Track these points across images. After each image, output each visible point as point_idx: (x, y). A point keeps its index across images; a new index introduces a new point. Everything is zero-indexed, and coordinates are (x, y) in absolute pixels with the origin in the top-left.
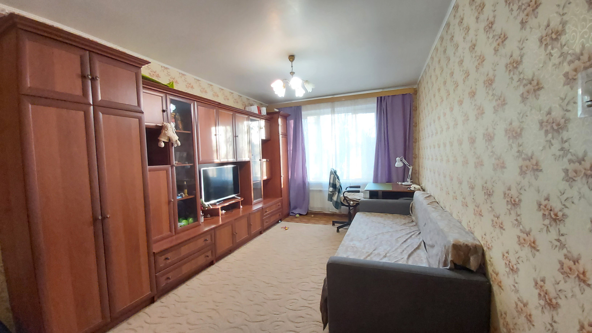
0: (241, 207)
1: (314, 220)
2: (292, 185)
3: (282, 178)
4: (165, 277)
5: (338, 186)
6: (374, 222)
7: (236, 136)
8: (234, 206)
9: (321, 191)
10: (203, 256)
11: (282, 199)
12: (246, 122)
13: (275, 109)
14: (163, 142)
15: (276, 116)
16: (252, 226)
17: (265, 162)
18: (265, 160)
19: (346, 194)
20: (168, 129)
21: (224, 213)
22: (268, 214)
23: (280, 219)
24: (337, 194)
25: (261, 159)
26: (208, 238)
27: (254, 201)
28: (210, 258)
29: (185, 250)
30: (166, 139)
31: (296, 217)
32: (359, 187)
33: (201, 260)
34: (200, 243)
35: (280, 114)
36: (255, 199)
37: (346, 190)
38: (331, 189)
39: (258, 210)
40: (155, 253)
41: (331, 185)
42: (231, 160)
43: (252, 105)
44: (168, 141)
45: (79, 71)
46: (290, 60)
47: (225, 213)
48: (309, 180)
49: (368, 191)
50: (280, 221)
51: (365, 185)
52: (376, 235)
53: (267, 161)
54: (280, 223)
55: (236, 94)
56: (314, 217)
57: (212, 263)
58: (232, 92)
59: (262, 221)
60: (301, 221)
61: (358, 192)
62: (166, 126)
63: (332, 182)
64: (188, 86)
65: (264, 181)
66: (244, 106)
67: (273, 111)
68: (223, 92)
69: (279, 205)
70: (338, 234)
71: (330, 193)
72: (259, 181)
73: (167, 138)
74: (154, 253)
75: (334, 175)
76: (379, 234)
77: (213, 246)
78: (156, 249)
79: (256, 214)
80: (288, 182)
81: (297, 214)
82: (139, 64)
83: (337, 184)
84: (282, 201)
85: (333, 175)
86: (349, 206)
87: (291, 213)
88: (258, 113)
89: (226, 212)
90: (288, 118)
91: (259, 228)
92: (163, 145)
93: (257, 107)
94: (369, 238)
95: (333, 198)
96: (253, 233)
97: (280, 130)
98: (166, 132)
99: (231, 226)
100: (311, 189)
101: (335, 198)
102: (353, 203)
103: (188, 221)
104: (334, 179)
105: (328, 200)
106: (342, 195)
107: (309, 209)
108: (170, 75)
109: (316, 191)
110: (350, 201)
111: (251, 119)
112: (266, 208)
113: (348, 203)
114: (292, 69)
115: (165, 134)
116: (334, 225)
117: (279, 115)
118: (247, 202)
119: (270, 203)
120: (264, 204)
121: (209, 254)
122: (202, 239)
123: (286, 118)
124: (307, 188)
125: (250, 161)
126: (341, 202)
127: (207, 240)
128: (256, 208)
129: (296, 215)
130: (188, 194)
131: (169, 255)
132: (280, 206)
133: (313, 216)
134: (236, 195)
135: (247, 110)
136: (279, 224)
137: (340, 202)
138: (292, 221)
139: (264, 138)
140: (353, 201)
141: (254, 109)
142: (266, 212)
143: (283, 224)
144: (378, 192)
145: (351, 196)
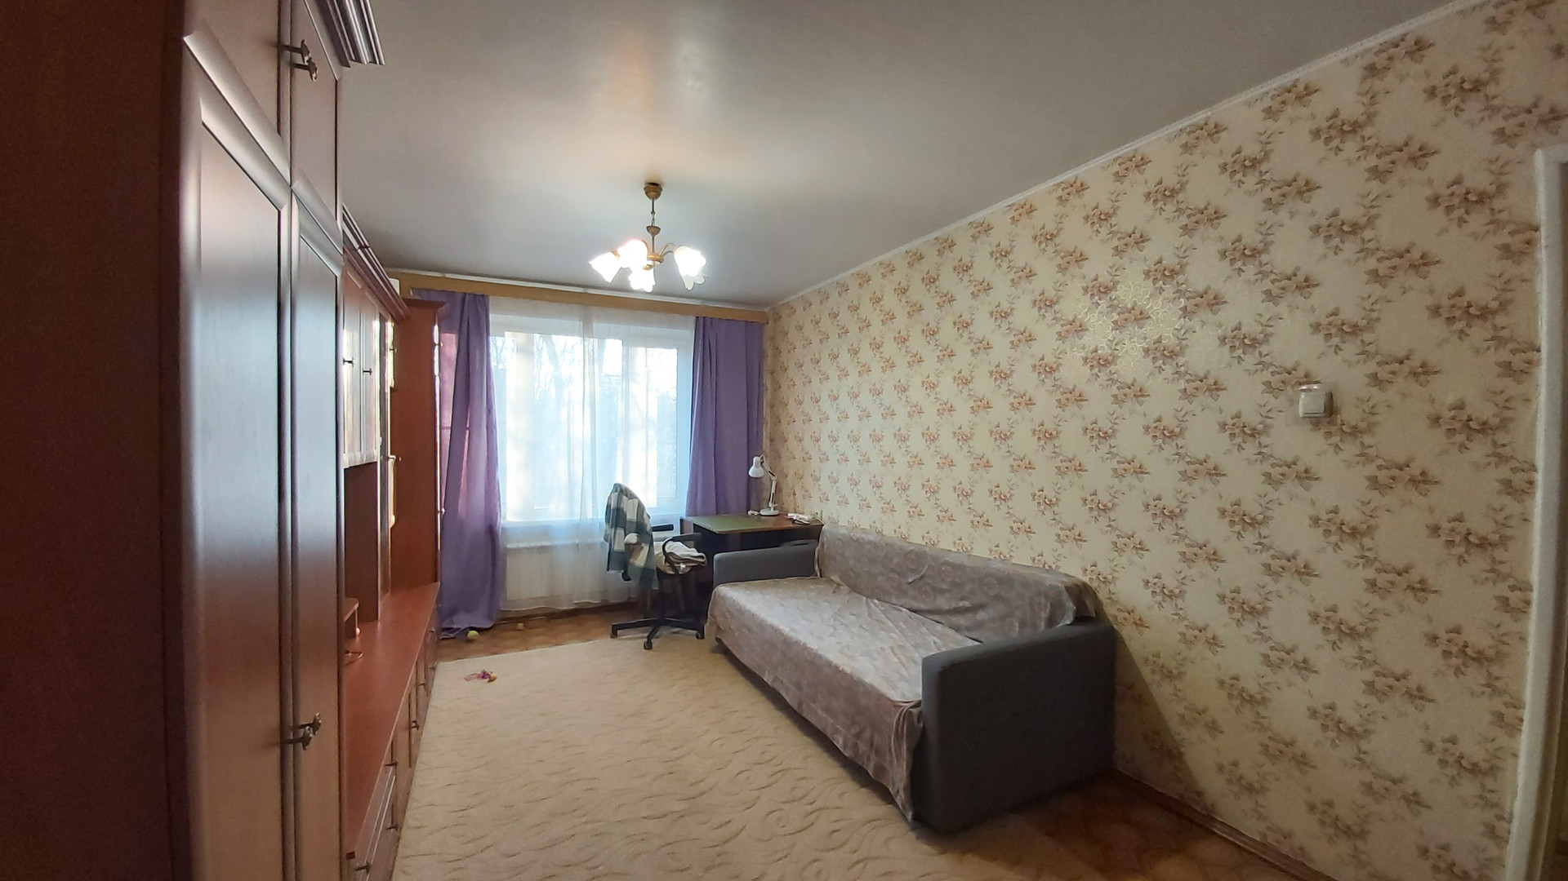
12: (376, 321)
15: (419, 313)
19: (670, 548)
24: (646, 548)
25: (389, 455)
27: (381, 605)
31: (470, 641)
32: (670, 527)
35: (438, 310)
38: (633, 537)
41: (634, 527)
46: (647, 193)
48: (505, 518)
56: (525, 628)
63: (633, 517)
81: (470, 630)
86: (677, 574)
100: (509, 546)
104: (640, 511)
109: (530, 549)
110: (679, 563)
113: (674, 568)
117: (435, 316)
118: (369, 613)
129: (467, 633)
133: (520, 625)
140: (685, 563)
144: (729, 534)
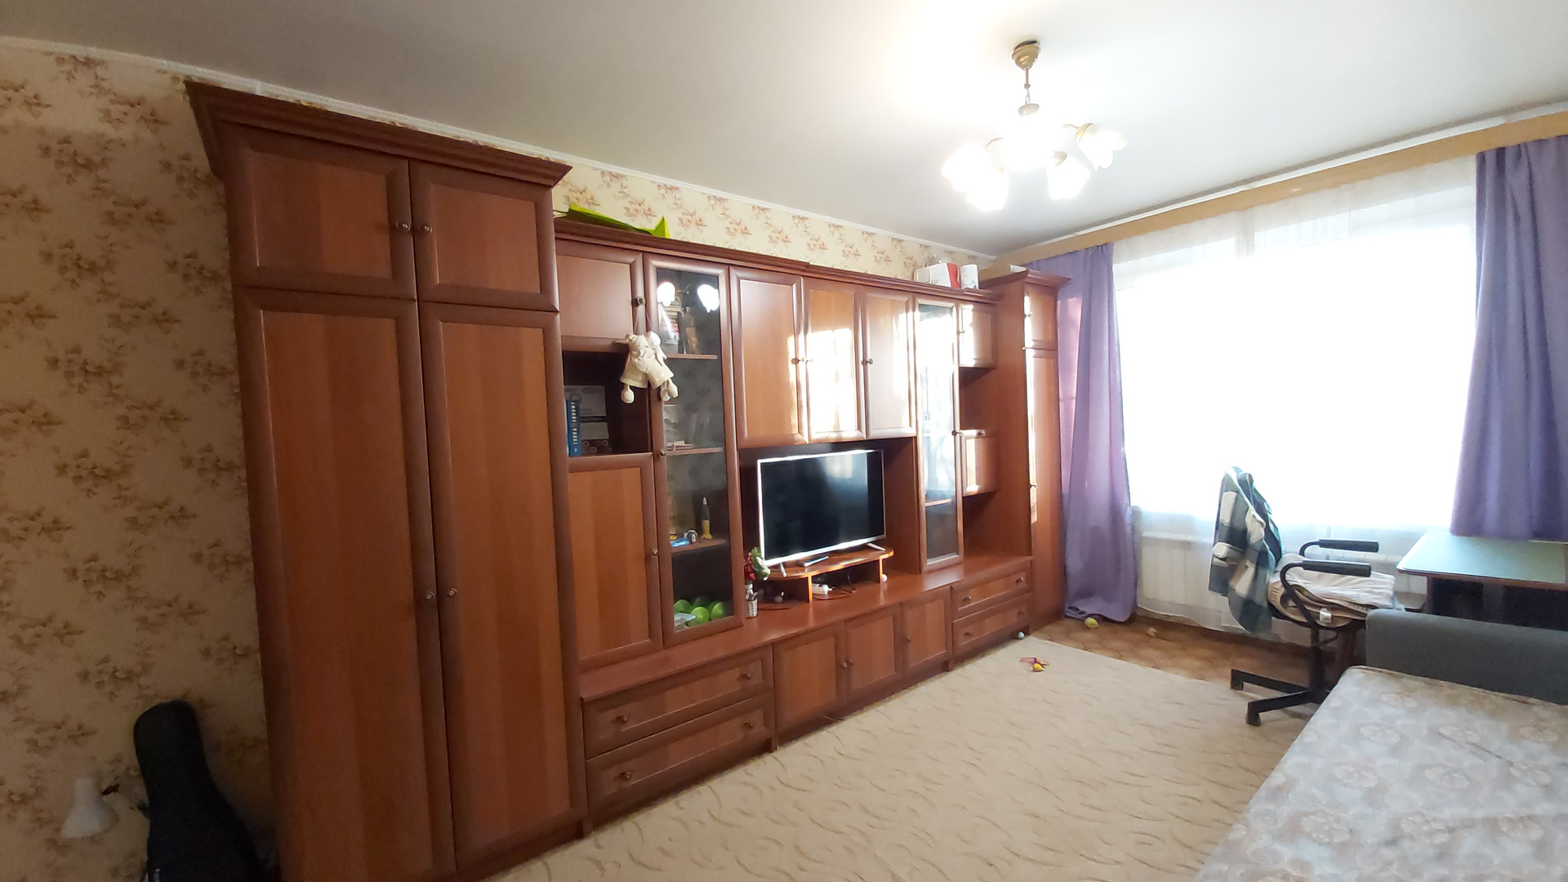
0: (884, 577)
1: (1158, 648)
2: (1072, 520)
3: (1033, 492)
4: (614, 772)
5: (1256, 533)
6: (1443, 736)
7: (865, 362)
8: (863, 574)
9: (1187, 545)
10: (737, 722)
11: (1031, 562)
12: (904, 314)
13: (1012, 267)
14: (632, 388)
15: (1014, 287)
16: (910, 645)
17: (973, 441)
18: (973, 432)
19: (1296, 577)
20: (639, 352)
21: (826, 593)
22: (975, 608)
23: (1024, 625)
24: (1251, 570)
25: (958, 429)
26: (755, 669)
27: (931, 563)
28: (759, 731)
29: (676, 702)
30: (640, 381)
31: (1087, 628)
32: (1372, 547)
33: (730, 735)
34: (728, 683)
35: (1027, 280)
36: (931, 556)
37: (1302, 553)
38: (1222, 549)
39: (936, 594)
40: (585, 701)
41: (1224, 533)
42: (850, 433)
43: (932, 261)
44: (646, 387)
45: (383, 217)
46: (1018, 63)
47: (829, 592)
49: (1425, 579)
50: (1022, 634)
51: (1407, 541)
52: (1451, 830)
53: (979, 434)
54: (1021, 639)
55: (883, 235)
56: (1158, 636)
57: (765, 747)
58: (871, 230)
59: (951, 631)
60: (1101, 646)
61: (1364, 571)
62: (634, 343)
63: (1226, 519)
64: (732, 231)
65: (967, 499)
66: (911, 269)
67: (1007, 273)
68: (841, 235)
69: (1017, 581)
70: (1249, 731)
71: (1216, 560)
72: (948, 501)
73: (640, 378)
74: (582, 699)
75: (1238, 492)
76: (1469, 824)
77: (770, 696)
78: (590, 687)
79: (927, 605)
80: (1059, 505)
81: (1091, 616)
82: (546, 177)
83: (1249, 529)
84: (1031, 571)
85: (1235, 494)
86: (1312, 623)
87: (1070, 608)
88: (950, 286)
89: (831, 590)
90: (1060, 293)
91: (937, 653)
92: (629, 396)
93: (948, 264)
94: (1406, 844)
95: (1232, 583)
96: (911, 665)
97: (1031, 333)
98: (637, 361)
99: (832, 641)
100: (1147, 534)
101: (1242, 585)
102: (1333, 617)
103: (710, 611)
104: (1238, 511)
105: (1210, 588)
106: (1277, 578)
107: (1139, 606)
108: (681, 207)
109: (1169, 542)
110: (1321, 607)
111: (920, 305)
112: (968, 588)
113: (1306, 613)
114: (1028, 96)
115: (635, 367)
116: (1242, 689)
117: (1023, 288)
118: (906, 564)
119: (982, 575)
120: (967, 571)
121: (757, 717)
122: (736, 673)
123: (1051, 291)
124: (1128, 529)
125: (916, 437)
126: (1271, 606)
127: (748, 678)
128: (934, 583)
129: (1086, 617)
130: (711, 533)
131: (626, 709)
132: (1023, 585)
133: (1152, 630)
134: (872, 539)
135: (917, 281)
136: (1021, 642)
137: (1265, 605)
138: (1070, 638)
139: (970, 361)
140: (1332, 607)
141: (939, 275)
142: (966, 600)
143: (1032, 646)
144: (1482, 585)
145: (1319, 586)
